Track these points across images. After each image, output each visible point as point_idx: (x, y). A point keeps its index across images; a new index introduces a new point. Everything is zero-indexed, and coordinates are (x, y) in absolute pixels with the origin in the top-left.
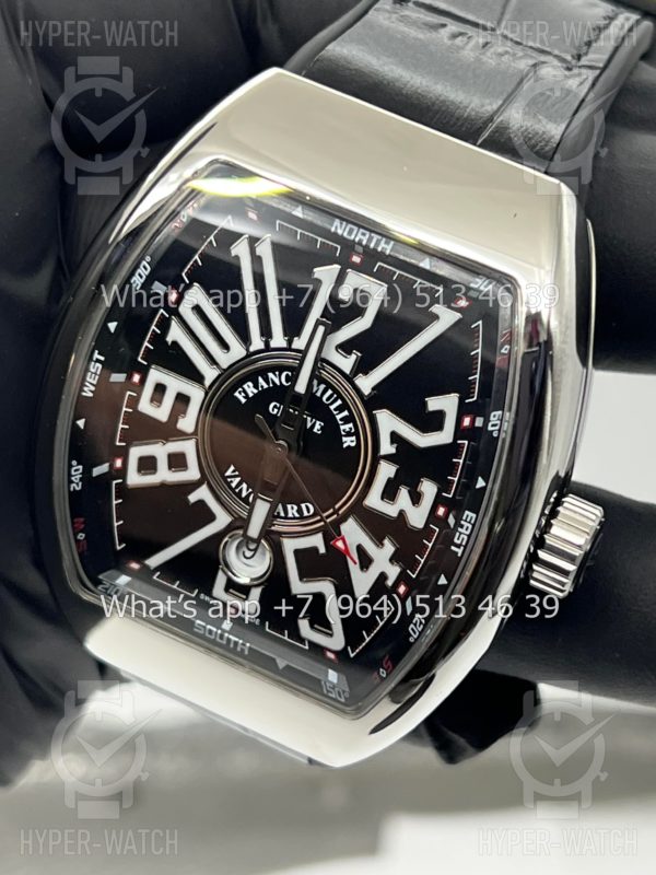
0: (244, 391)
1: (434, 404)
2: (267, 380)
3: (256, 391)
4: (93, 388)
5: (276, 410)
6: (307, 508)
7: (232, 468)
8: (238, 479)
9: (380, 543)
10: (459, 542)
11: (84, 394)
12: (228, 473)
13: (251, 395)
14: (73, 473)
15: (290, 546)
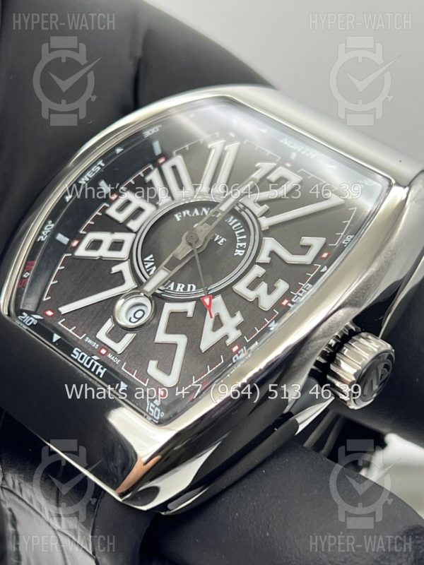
0: (182, 214)
1: (306, 240)
2: (200, 211)
3: (189, 216)
4: (88, 180)
6: (192, 287)
7: (151, 256)
8: (152, 263)
9: (233, 315)
11: (80, 181)
12: (147, 259)
14: (46, 228)
15: (168, 308)
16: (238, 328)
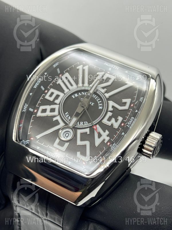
0: (75, 96)
1: (124, 100)
2: (81, 93)
3: (77, 96)
4: (37, 86)
6: (86, 123)
9: (105, 131)
10: (129, 124)
11: (34, 87)
12: (66, 114)
13: (76, 96)
14: (25, 107)
15: (79, 132)
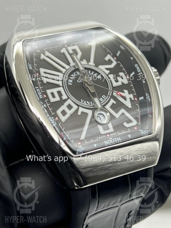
5: (80, 81)
6: (104, 96)
8: (85, 102)
11: (40, 98)
16: (129, 93)
